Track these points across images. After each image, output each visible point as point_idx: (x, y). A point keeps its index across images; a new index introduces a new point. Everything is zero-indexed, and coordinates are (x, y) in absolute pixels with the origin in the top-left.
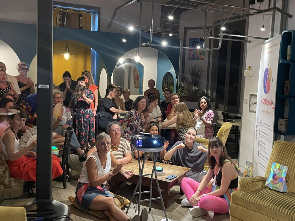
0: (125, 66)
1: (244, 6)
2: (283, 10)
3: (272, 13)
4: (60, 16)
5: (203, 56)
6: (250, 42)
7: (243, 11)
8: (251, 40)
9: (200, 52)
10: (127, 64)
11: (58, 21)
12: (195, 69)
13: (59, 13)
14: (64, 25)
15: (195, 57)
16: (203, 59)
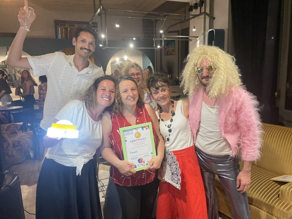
0: (120, 64)
1: (185, 13)
2: (210, 15)
3: (203, 17)
4: (65, 31)
5: (174, 52)
6: (191, 40)
7: (185, 17)
8: (192, 38)
9: (172, 50)
10: (121, 62)
11: (64, 35)
12: (169, 62)
13: (64, 28)
14: (67, 37)
15: (169, 54)
16: (174, 54)
